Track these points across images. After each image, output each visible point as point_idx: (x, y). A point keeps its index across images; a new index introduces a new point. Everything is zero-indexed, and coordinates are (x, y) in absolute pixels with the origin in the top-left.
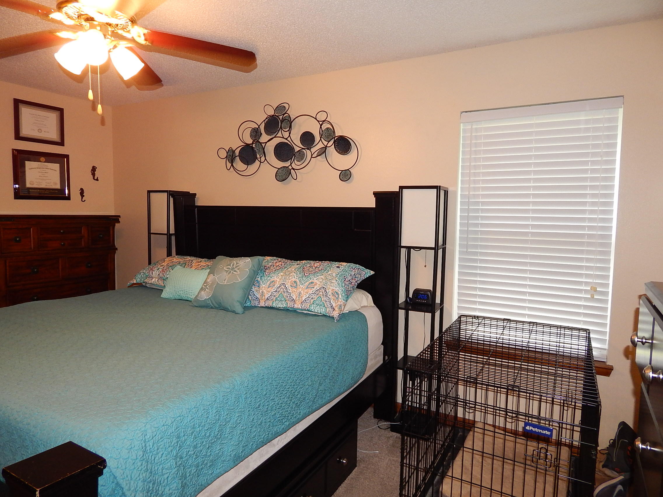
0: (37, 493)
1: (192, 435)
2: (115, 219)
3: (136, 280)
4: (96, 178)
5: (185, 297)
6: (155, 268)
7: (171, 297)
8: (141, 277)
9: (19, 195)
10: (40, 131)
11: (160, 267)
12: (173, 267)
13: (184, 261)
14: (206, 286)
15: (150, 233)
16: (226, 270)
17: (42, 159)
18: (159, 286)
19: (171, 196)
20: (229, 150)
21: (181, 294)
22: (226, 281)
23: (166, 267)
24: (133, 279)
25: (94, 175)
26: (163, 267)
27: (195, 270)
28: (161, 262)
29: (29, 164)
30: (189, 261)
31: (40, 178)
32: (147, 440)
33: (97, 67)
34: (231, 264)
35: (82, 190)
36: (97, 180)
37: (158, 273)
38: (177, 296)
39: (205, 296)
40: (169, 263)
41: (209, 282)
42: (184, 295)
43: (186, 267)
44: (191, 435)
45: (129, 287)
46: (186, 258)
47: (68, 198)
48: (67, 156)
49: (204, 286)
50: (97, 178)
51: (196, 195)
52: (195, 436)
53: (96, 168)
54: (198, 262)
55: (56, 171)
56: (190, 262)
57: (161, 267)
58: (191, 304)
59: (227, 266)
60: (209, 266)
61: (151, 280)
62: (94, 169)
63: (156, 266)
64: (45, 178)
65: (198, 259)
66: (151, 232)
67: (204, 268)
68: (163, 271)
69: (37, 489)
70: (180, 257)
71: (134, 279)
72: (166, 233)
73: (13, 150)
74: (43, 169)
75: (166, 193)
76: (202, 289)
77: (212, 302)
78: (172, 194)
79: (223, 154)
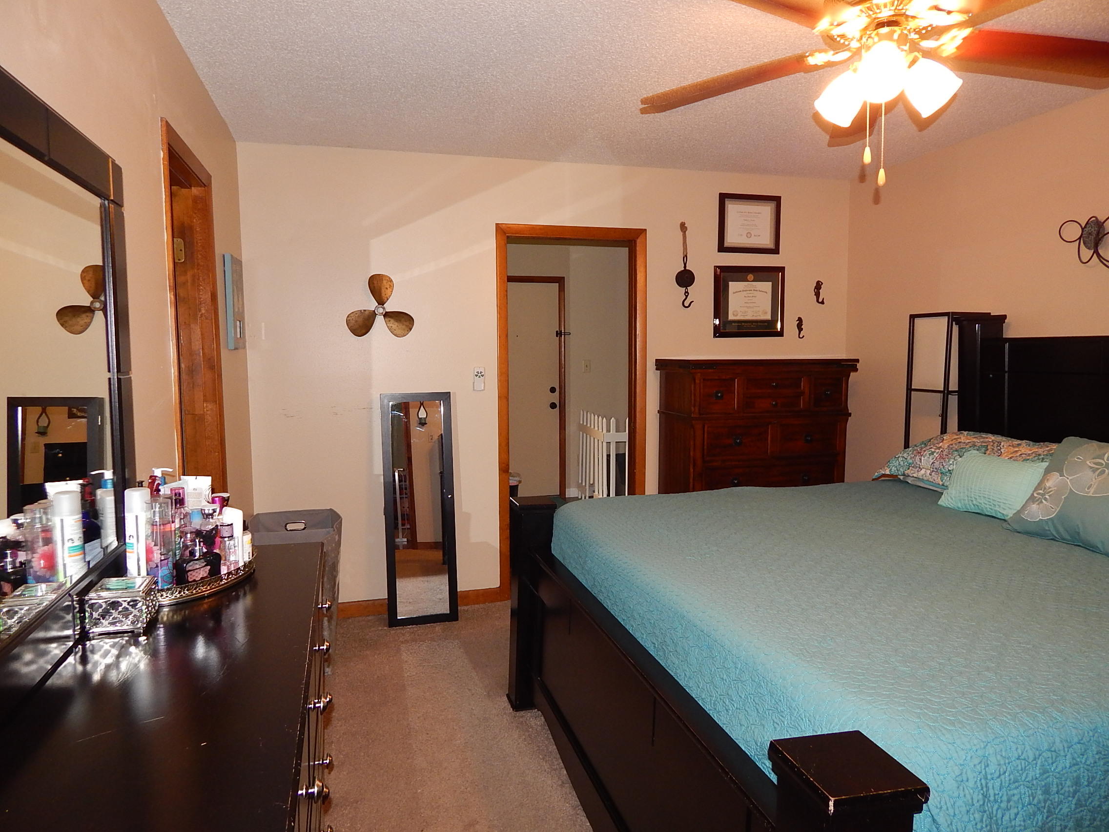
0: (831, 804)
1: (1074, 797)
2: (851, 365)
3: (890, 470)
4: (820, 300)
5: (989, 509)
6: (925, 451)
7: (960, 506)
8: (899, 464)
9: (719, 332)
10: (749, 235)
11: (936, 449)
12: (961, 452)
13: (982, 442)
14: (1043, 495)
15: (909, 389)
16: (1091, 468)
17: (751, 277)
18: (932, 484)
19: (954, 323)
20: (1087, 223)
21: (981, 503)
22: (1092, 490)
23: (947, 450)
24: (884, 467)
25: (817, 294)
26: (942, 451)
27: (1009, 461)
28: (936, 442)
29: (733, 286)
30: (994, 443)
31: (747, 304)
32: (989, 777)
33: (881, 104)
34: (1104, 455)
35: (800, 320)
36: (823, 303)
37: (932, 461)
38: (973, 506)
39: (1037, 513)
40: (952, 445)
41: (1050, 488)
42: (988, 506)
43: (989, 454)
44: (1071, 795)
45: (873, 480)
46: (987, 438)
47: (780, 334)
48: (782, 269)
49: (1037, 494)
50: (823, 299)
51: (1006, 318)
52: (1079, 800)
53: (822, 283)
54: (1013, 446)
55: (766, 293)
56: (995, 445)
57: (937, 451)
58: (1005, 525)
59: (1093, 459)
60: (1039, 455)
61: (918, 471)
62: (818, 286)
63: (928, 447)
64: (751, 305)
65: (1012, 441)
66: (913, 387)
67: (1028, 459)
68: (941, 457)
69: (831, 798)
70: (974, 435)
71: (886, 468)
72: (942, 390)
73: (716, 267)
74: (751, 292)
75: (947, 317)
76: (1032, 499)
77: (1055, 527)
78: (959, 319)
79: (1074, 232)
